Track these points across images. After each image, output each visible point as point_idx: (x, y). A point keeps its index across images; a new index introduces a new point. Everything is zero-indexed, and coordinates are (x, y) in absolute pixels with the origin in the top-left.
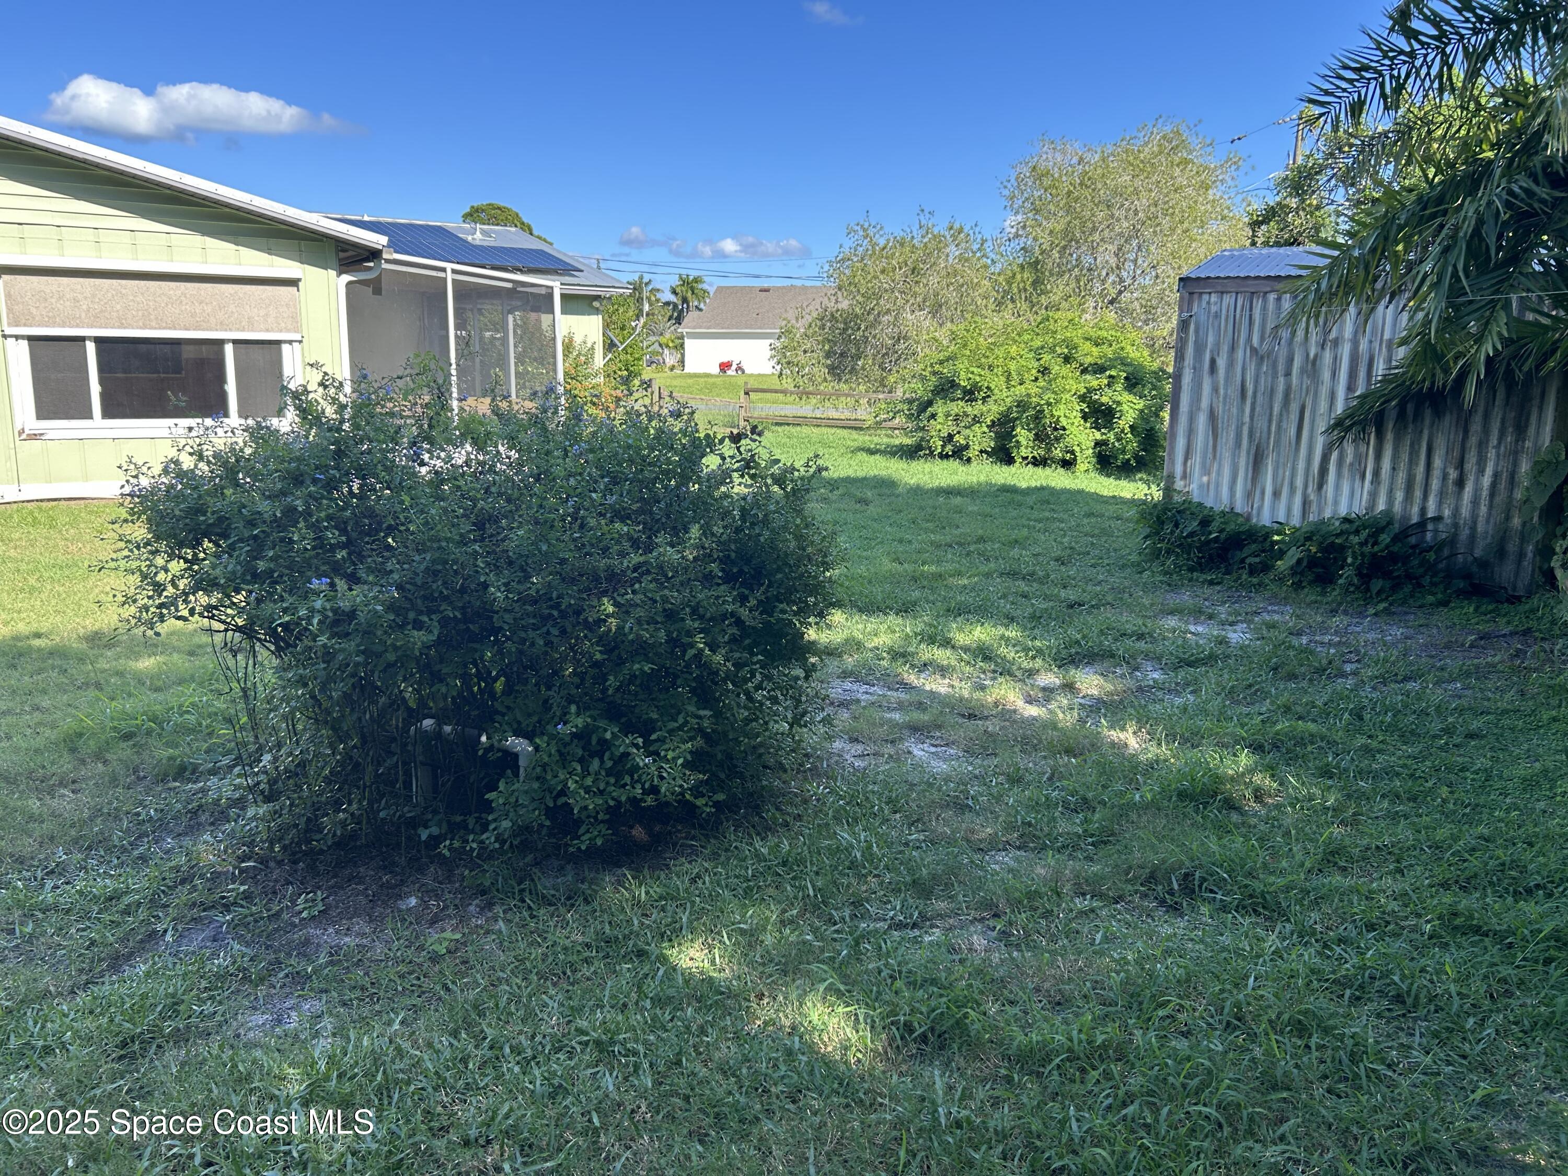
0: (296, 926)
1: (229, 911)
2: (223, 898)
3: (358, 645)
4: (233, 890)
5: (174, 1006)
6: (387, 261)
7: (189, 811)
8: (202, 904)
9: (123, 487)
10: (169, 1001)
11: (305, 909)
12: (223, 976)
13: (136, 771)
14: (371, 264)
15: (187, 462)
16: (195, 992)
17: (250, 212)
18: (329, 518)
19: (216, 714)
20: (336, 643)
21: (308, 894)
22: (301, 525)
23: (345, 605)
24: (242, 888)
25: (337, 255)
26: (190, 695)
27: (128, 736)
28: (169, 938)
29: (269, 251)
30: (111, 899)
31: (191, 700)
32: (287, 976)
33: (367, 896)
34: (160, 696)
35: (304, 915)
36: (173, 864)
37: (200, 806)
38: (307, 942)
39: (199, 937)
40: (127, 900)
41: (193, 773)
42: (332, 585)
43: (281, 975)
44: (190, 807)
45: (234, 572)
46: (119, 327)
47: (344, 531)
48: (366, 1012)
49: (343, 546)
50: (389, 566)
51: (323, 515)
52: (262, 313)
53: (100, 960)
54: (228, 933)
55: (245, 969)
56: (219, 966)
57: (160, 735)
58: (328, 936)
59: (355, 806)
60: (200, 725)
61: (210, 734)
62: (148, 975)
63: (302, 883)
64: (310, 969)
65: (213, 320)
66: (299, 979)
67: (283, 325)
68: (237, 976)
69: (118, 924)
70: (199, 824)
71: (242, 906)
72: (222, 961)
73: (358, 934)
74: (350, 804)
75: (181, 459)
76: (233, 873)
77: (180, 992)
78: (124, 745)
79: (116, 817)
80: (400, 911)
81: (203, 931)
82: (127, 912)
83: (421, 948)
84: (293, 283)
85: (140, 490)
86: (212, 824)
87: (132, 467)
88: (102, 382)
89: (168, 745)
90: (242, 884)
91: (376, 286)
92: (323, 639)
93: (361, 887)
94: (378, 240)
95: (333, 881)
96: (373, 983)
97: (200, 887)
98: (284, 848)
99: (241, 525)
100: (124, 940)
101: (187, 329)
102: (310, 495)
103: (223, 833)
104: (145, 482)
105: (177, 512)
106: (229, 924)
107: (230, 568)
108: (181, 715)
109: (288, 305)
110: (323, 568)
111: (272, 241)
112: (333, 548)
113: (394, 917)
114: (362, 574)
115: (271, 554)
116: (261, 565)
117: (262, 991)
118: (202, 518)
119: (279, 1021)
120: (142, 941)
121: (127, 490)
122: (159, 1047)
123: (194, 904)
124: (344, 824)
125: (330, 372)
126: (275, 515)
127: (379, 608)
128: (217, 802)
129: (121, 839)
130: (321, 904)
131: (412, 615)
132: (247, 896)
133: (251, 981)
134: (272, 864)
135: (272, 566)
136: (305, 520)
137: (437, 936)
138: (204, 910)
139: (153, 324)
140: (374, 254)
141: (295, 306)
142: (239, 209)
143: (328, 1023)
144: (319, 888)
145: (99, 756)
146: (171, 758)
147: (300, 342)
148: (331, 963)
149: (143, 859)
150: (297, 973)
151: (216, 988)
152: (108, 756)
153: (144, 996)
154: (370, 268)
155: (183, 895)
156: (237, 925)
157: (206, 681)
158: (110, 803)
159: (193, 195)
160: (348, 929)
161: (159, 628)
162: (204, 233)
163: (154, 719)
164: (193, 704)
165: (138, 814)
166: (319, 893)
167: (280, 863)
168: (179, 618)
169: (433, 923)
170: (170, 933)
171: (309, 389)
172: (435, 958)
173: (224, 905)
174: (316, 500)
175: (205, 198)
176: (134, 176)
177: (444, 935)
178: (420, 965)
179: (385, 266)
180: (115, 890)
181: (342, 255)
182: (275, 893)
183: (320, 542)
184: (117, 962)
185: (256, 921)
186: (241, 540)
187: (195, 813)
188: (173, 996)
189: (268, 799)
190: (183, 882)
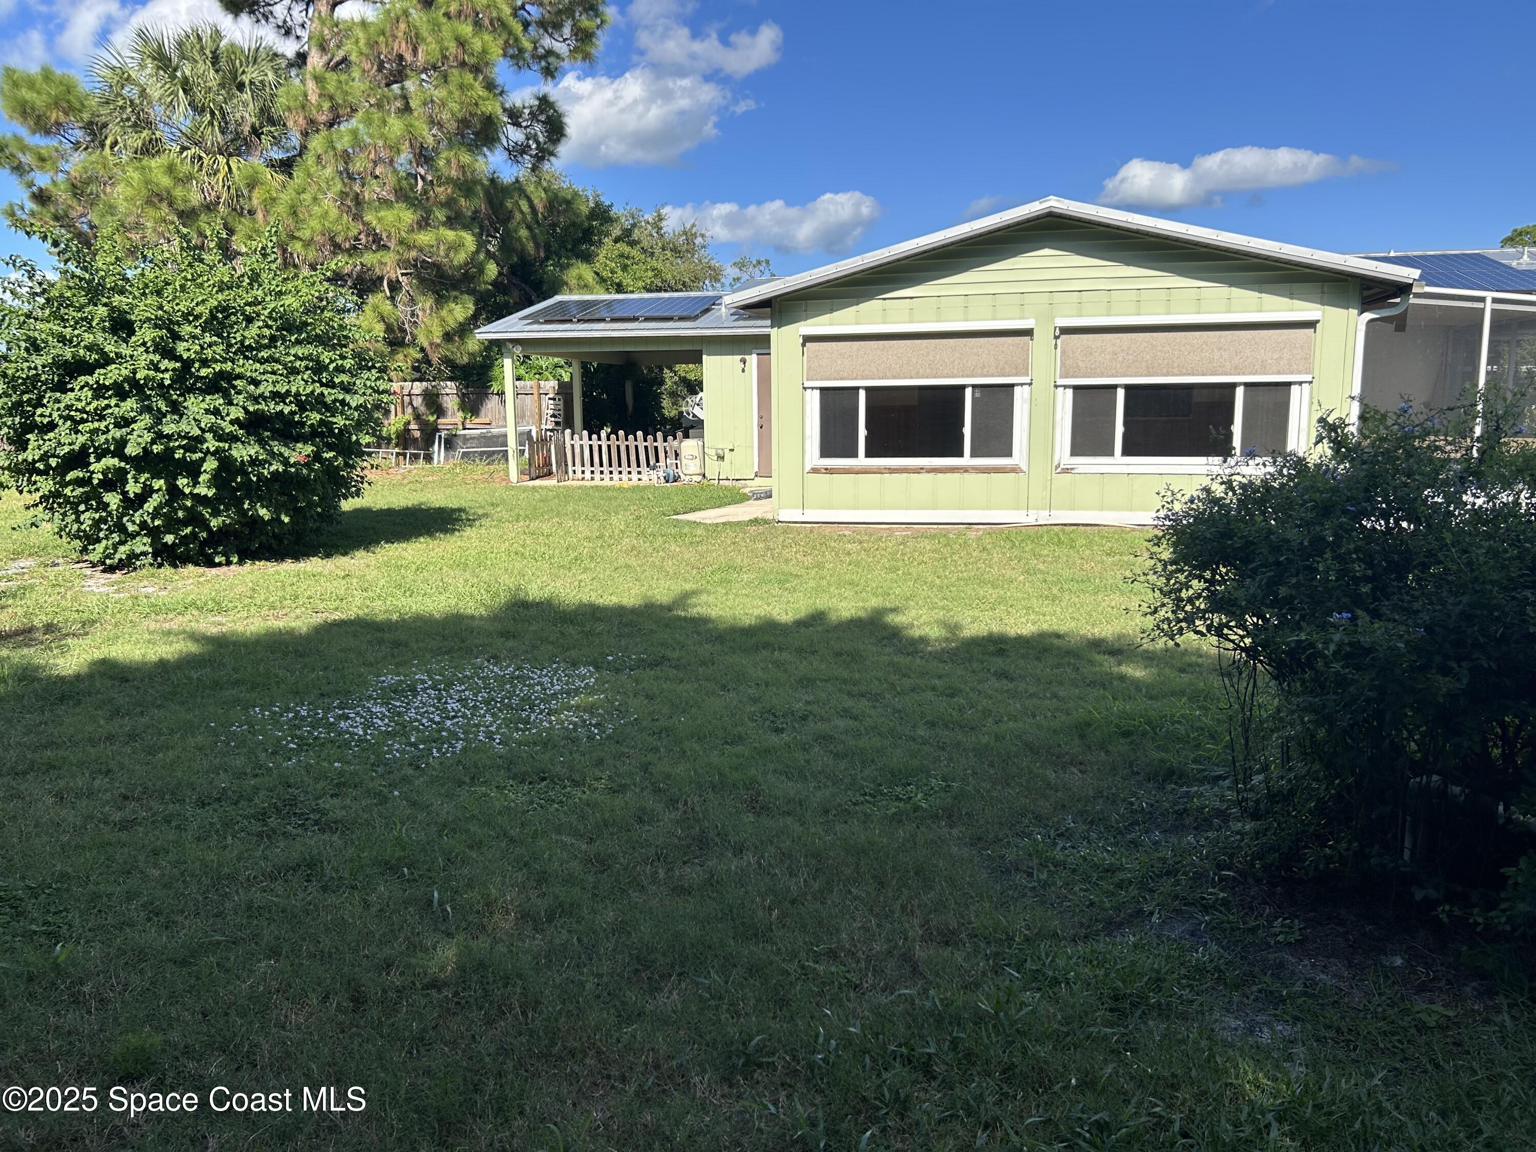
0: (1270, 947)
1: (1207, 913)
2: (1204, 898)
3: (1373, 680)
4: (1211, 894)
5: (1158, 982)
6: (1418, 295)
7: (1176, 812)
8: (1184, 898)
9: (1158, 511)
10: (1154, 975)
11: (1281, 933)
12: (1201, 970)
13: (1131, 766)
14: (1398, 300)
15: (1218, 490)
16: (1175, 976)
17: (1278, 260)
18: (1357, 550)
19: (1202, 729)
20: (1350, 673)
21: (1285, 919)
22: (1328, 555)
23: (1366, 640)
24: (1222, 895)
25: (1361, 293)
26: (1181, 707)
27: (1126, 734)
28: (1155, 919)
29: (1291, 296)
30: (1107, 871)
31: (1183, 712)
32: (1260, 991)
33: (1348, 940)
34: (1156, 705)
35: (1280, 938)
36: (1160, 855)
37: (1185, 810)
38: (1281, 965)
39: (1179, 930)
40: (1121, 875)
41: (1180, 778)
42: (1353, 619)
43: (1255, 988)
44: (1176, 808)
45: (1254, 596)
46: (1146, 376)
47: (1371, 565)
48: (1341, 1054)
49: (1366, 579)
50: (1417, 606)
51: (1352, 546)
52: (1276, 356)
53: (1097, 920)
54: (1205, 932)
55: (1220, 971)
56: (1198, 960)
57: (1153, 738)
58: (1305, 967)
59: (1344, 845)
60: (1189, 736)
61: (1198, 746)
62: (1135, 946)
63: (1279, 908)
64: (1284, 993)
65: (1228, 365)
66: (1273, 999)
67: (1295, 367)
68: (1213, 975)
69: (1113, 894)
70: (1184, 826)
71: (1221, 912)
72: (1199, 956)
73: (1335, 976)
74: (1337, 842)
75: (1213, 489)
76: (1213, 879)
77: (1163, 971)
78: (1122, 741)
79: (1114, 802)
80: (1382, 966)
81: (1184, 924)
82: (1120, 886)
83: (1405, 1012)
84: (1311, 325)
85: (1173, 515)
86: (1196, 828)
87: (1169, 493)
88: (1126, 423)
89: (1158, 748)
90: (1221, 891)
91: (1400, 323)
92: (1337, 666)
93: (1341, 929)
94: (1409, 274)
95: (1311, 915)
96: (1350, 1030)
97: (1184, 882)
98: (1265, 868)
99: (1265, 551)
100: (1118, 909)
101: (1204, 375)
102: (1341, 526)
103: (1206, 839)
104: (1177, 507)
105: (1208, 536)
106: (1207, 925)
107: (1251, 591)
108: (1173, 724)
109: (1302, 347)
110: (1344, 600)
111: (1295, 285)
112: (1357, 581)
113: (1376, 971)
114: (1384, 610)
115: (1294, 581)
116: (1283, 591)
117: (1236, 996)
118: (1229, 542)
119: (1252, 1032)
120: (1131, 916)
121: (1162, 514)
122: (1144, 1013)
123: (1177, 897)
124: (1329, 859)
125: (1371, 405)
126: (1302, 543)
127: (1401, 645)
128: (1200, 809)
129: (1117, 822)
130: (1298, 933)
131: (1438, 659)
132: (1225, 903)
133: (1226, 984)
134: (1251, 881)
135: (1293, 592)
136: (1333, 550)
137: (1425, 1006)
138: (1185, 905)
139: (1175, 371)
140: (1403, 289)
141: (1309, 348)
142: (1267, 258)
143: (1300, 1051)
144: (1297, 917)
145: (1102, 747)
146: (1162, 761)
147: (1311, 382)
148: (1305, 994)
149: (1134, 843)
150: (1271, 992)
151: (1194, 979)
152: (1110, 748)
153: (1133, 963)
154: (1396, 304)
155: (1167, 884)
156: (1214, 928)
157: (1194, 697)
158: (1109, 788)
159: (1227, 250)
160: (1325, 967)
161: (1178, 639)
162: (1231, 285)
163: (1149, 723)
164: (1182, 716)
165: (1132, 804)
166: (1296, 921)
167: (1258, 881)
168: (1197, 632)
169: (1421, 989)
170: (1156, 915)
171: (1347, 422)
172: (1422, 1028)
173: (1203, 906)
174: (1346, 531)
175: (1237, 252)
176: (1177, 240)
177: (1433, 1007)
178: (1405, 1030)
179: (1413, 300)
180: (1112, 864)
181: (1366, 293)
182: (1251, 908)
183: (1343, 573)
184: (1112, 926)
185: (1233, 930)
186: (1263, 565)
187: (1180, 814)
188: (1158, 972)
189: (1255, 815)
190: (1168, 873)
